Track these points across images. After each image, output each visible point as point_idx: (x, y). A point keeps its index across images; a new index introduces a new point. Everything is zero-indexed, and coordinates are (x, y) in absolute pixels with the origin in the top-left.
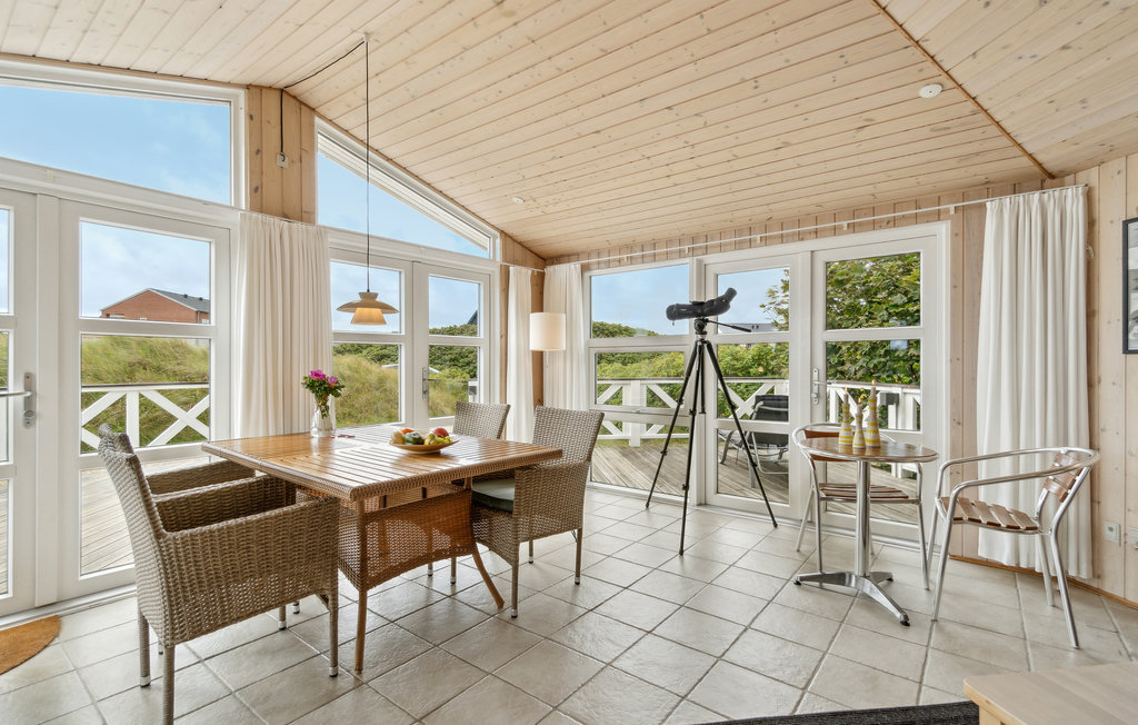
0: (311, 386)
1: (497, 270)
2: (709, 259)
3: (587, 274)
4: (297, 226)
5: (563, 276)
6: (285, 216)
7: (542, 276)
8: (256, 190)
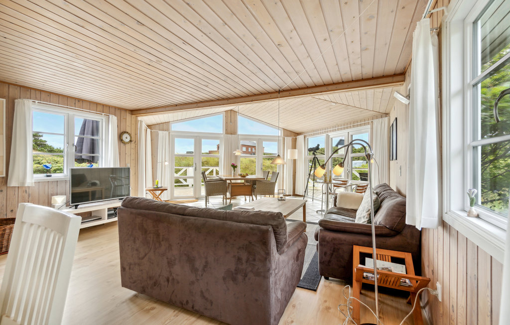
0: (232, 166)
1: (282, 139)
2: (330, 134)
3: (306, 138)
4: (233, 136)
5: (300, 138)
6: (231, 134)
7: (296, 139)
8: (226, 130)
